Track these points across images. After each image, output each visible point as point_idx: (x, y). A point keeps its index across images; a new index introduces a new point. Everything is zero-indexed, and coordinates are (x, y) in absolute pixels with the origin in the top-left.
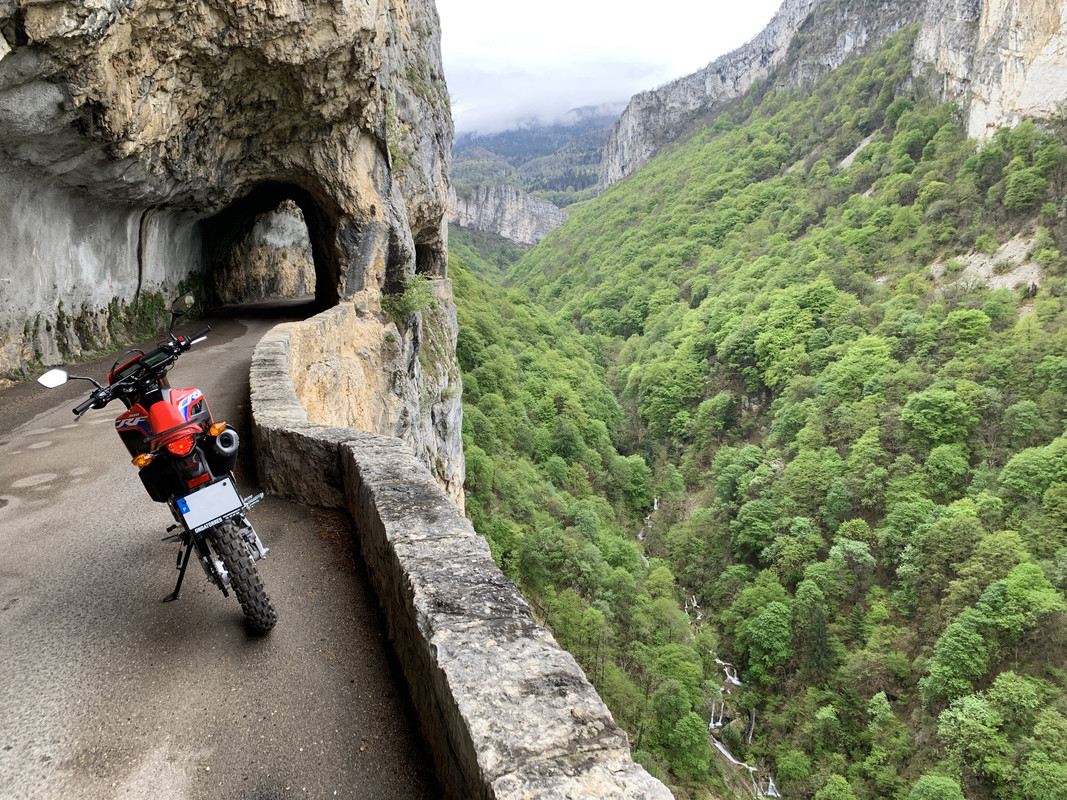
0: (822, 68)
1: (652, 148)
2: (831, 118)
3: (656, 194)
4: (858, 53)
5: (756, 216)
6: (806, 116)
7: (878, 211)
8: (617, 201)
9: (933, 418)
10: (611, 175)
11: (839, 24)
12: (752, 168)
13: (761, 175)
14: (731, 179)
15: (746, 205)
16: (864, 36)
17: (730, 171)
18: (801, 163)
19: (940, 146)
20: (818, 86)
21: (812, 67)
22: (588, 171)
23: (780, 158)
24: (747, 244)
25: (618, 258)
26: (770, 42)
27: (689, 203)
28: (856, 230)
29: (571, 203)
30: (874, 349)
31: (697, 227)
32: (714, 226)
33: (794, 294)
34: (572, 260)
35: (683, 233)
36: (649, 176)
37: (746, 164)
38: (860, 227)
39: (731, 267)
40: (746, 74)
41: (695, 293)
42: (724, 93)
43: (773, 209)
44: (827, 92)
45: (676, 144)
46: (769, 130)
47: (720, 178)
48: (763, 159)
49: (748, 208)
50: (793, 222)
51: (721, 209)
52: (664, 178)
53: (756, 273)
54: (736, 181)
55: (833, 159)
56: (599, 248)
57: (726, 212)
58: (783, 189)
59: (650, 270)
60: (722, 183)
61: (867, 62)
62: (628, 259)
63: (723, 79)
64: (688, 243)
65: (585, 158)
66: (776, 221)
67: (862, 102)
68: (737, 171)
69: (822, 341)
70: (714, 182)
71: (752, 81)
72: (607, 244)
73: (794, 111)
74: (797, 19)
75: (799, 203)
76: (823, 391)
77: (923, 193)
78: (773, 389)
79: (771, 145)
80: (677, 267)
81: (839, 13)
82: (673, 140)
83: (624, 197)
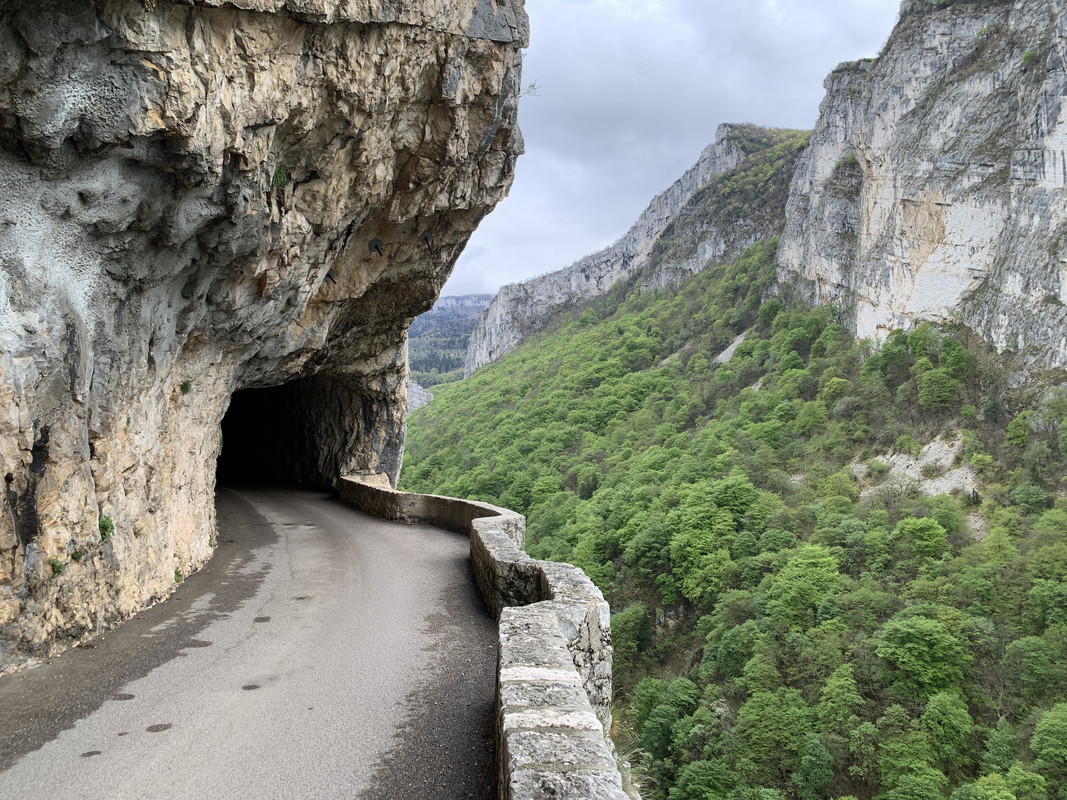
0: (684, 272)
1: (519, 336)
2: (699, 316)
3: (529, 378)
4: (718, 261)
5: (637, 405)
6: (673, 315)
7: (780, 406)
8: (487, 384)
9: (920, 656)
10: (478, 359)
11: (699, 234)
12: (626, 358)
13: (636, 366)
14: (607, 368)
15: (626, 394)
16: (723, 247)
17: (604, 360)
18: (675, 356)
19: (830, 345)
20: (682, 288)
21: (675, 271)
22: (452, 355)
23: (653, 351)
24: (632, 432)
25: (494, 440)
26: (630, 248)
27: (566, 388)
28: (760, 423)
29: (435, 384)
30: (820, 560)
31: (576, 413)
32: (595, 413)
33: (708, 489)
34: (440, 440)
35: (562, 418)
36: (518, 362)
37: (620, 355)
38: (761, 420)
39: (618, 456)
40: (609, 275)
41: (581, 481)
42: (587, 290)
43: (655, 399)
44: (692, 293)
45: (543, 334)
46: (639, 324)
47: (596, 366)
48: (637, 351)
49: (629, 396)
50: (680, 412)
51: (600, 397)
52: (536, 363)
53: (654, 464)
54: (612, 369)
55: (709, 353)
56: (470, 429)
57: (606, 400)
58: (663, 380)
59: (531, 455)
60: (598, 371)
61: (728, 268)
62: (506, 442)
63: (587, 277)
64: (569, 428)
65: (450, 342)
66: (660, 412)
67: (729, 303)
68: (611, 361)
69: (748, 546)
70: (590, 370)
71: (614, 282)
72: (480, 426)
73: (662, 309)
74: (656, 230)
75: (683, 395)
76: (767, 612)
77: (826, 389)
78: (695, 602)
79: (642, 338)
80: (558, 453)
81: (699, 225)
82: (540, 330)
83: (494, 380)
